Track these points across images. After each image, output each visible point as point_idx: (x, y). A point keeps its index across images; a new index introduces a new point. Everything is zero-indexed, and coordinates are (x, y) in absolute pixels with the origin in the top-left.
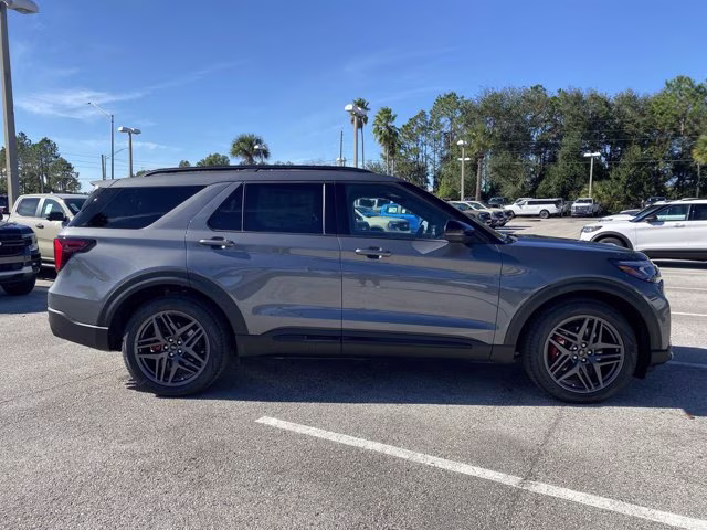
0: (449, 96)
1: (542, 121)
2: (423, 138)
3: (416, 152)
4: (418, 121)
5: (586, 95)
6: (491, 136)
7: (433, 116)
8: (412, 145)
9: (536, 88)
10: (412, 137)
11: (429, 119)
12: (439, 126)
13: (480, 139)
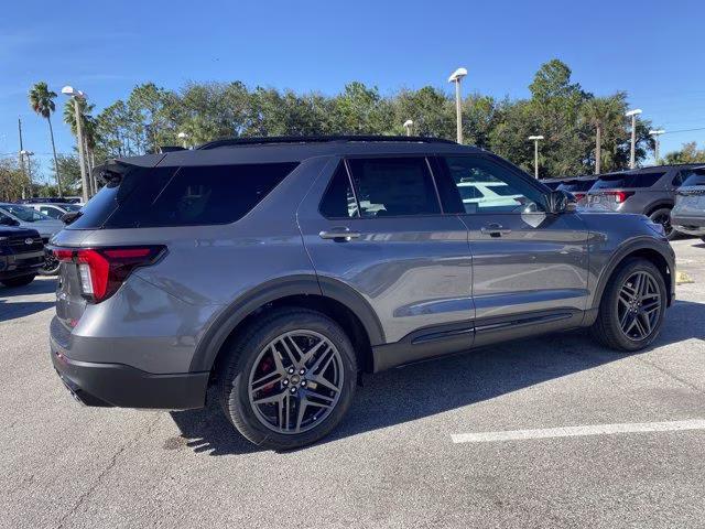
0: (148, 87)
1: (245, 116)
2: (123, 131)
3: (117, 145)
4: (115, 111)
5: (283, 94)
6: (209, 130)
7: (132, 108)
8: (110, 137)
9: (236, 84)
10: (109, 129)
11: (128, 111)
12: (139, 119)
13: (198, 132)
